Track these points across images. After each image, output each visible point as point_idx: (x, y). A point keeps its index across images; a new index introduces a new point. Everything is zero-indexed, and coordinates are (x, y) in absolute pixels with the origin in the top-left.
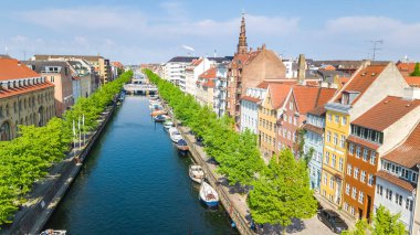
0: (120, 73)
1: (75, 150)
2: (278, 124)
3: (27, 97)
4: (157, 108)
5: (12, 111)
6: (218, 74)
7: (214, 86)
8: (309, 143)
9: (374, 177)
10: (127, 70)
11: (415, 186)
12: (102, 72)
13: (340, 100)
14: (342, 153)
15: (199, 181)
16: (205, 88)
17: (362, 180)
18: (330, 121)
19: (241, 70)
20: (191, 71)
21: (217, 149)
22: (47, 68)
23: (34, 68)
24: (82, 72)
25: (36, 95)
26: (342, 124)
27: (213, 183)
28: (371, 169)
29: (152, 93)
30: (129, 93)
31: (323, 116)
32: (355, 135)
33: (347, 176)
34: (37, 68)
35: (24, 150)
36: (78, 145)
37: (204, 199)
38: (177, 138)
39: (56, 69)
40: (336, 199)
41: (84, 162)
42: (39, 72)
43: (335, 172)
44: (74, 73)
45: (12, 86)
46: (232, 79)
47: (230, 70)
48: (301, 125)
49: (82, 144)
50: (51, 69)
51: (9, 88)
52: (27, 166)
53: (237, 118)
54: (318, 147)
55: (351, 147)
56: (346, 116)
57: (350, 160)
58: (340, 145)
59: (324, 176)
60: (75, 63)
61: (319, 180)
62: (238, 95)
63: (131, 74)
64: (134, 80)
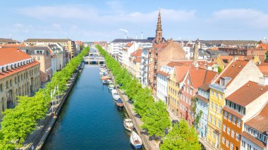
0: (81, 49)
1: (53, 107)
2: (180, 92)
3: (23, 73)
4: (104, 75)
5: (13, 83)
6: (143, 55)
7: (140, 62)
8: (199, 107)
9: (240, 135)
10: (86, 46)
11: (265, 145)
12: (70, 50)
13: (218, 82)
14: (220, 117)
15: (130, 130)
16: (135, 62)
17: (233, 136)
18: (213, 96)
19: (157, 54)
20: (126, 50)
21: (141, 109)
22: (36, 51)
23: (27, 51)
24: (58, 52)
25: (28, 71)
26: (220, 98)
27: (139, 132)
28: (238, 130)
29: (102, 63)
30: (87, 63)
31: (208, 91)
32: (228, 106)
33: (223, 132)
34: (29, 52)
35: (21, 115)
36: (54, 104)
37: (133, 143)
38: (117, 97)
39: (41, 52)
40: (216, 145)
41: (58, 116)
42: (30, 54)
43: (215, 128)
44: (52, 53)
45: (13, 67)
46: (151, 60)
47: (150, 53)
48: (194, 95)
49: (57, 103)
50: (38, 52)
51: (12, 68)
52: (23, 125)
53: (154, 85)
54: (205, 111)
55: (226, 114)
56: (222, 94)
57: (225, 122)
58: (219, 112)
59: (209, 129)
60: (53, 46)
61: (206, 132)
62: (155, 70)
63: (88, 50)
64: (90, 53)
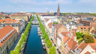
2: (65, 47)
5: (8, 42)
12: (27, 19)
16: (50, 28)
19: (57, 29)
20: (47, 22)
22: (15, 25)
23: (12, 25)
29: (38, 24)
30: (33, 24)
31: (74, 51)
36: (22, 48)
44: (21, 24)
45: (8, 36)
50: (16, 25)
53: (56, 39)
60: (21, 21)
64: (34, 19)
